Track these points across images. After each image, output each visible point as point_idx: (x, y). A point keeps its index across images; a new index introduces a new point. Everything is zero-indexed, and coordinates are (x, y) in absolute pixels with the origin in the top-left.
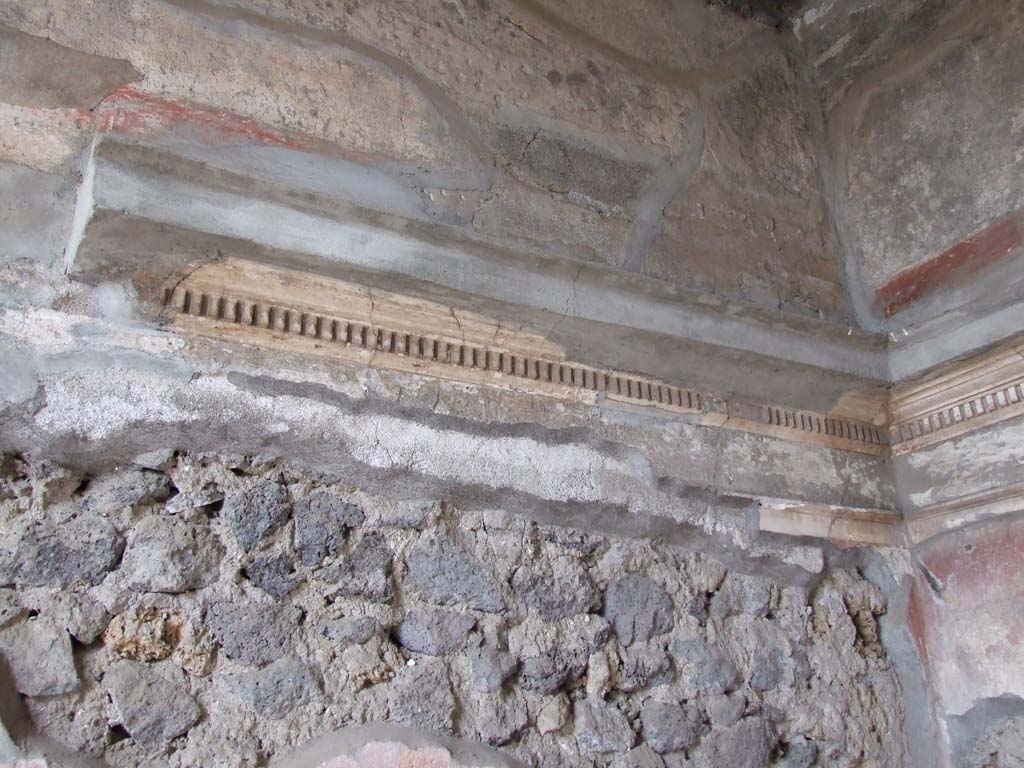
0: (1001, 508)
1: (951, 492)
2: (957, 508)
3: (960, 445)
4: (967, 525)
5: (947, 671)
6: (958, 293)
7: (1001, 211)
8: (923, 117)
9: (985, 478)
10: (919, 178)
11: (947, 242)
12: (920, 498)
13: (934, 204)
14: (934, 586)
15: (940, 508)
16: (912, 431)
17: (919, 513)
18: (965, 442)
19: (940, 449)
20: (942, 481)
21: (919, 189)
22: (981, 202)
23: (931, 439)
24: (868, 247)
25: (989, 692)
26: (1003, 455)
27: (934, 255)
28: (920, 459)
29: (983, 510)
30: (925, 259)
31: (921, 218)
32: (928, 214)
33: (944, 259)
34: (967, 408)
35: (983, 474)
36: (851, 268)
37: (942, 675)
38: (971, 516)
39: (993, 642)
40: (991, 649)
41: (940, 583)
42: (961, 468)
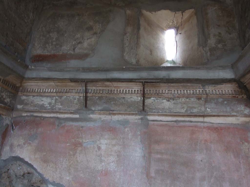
0: (36, 114)
1: (27, 107)
2: (26, 112)
3: (34, 97)
4: (27, 116)
5: (7, 148)
6: (49, 64)
7: (65, 52)
8: (62, 24)
9: (36, 107)
10: (54, 35)
11: (53, 52)
12: (19, 107)
13: (54, 43)
14: (13, 128)
15: (23, 110)
16: (25, 91)
17: (18, 110)
18: (35, 97)
19: (30, 97)
20: (26, 104)
21: (53, 38)
22: (63, 48)
23: (28, 94)
24: (36, 44)
25: (14, 155)
26: (41, 103)
27: (49, 54)
28: (24, 98)
29: (32, 114)
30: (47, 54)
31: (50, 44)
32: (52, 44)
33: (50, 56)
34: (39, 90)
35: (35, 106)
36: (30, 47)
37: (5, 149)
38: (29, 114)
39: (20, 144)
40: (19, 145)
41: (14, 127)
42: (32, 103)
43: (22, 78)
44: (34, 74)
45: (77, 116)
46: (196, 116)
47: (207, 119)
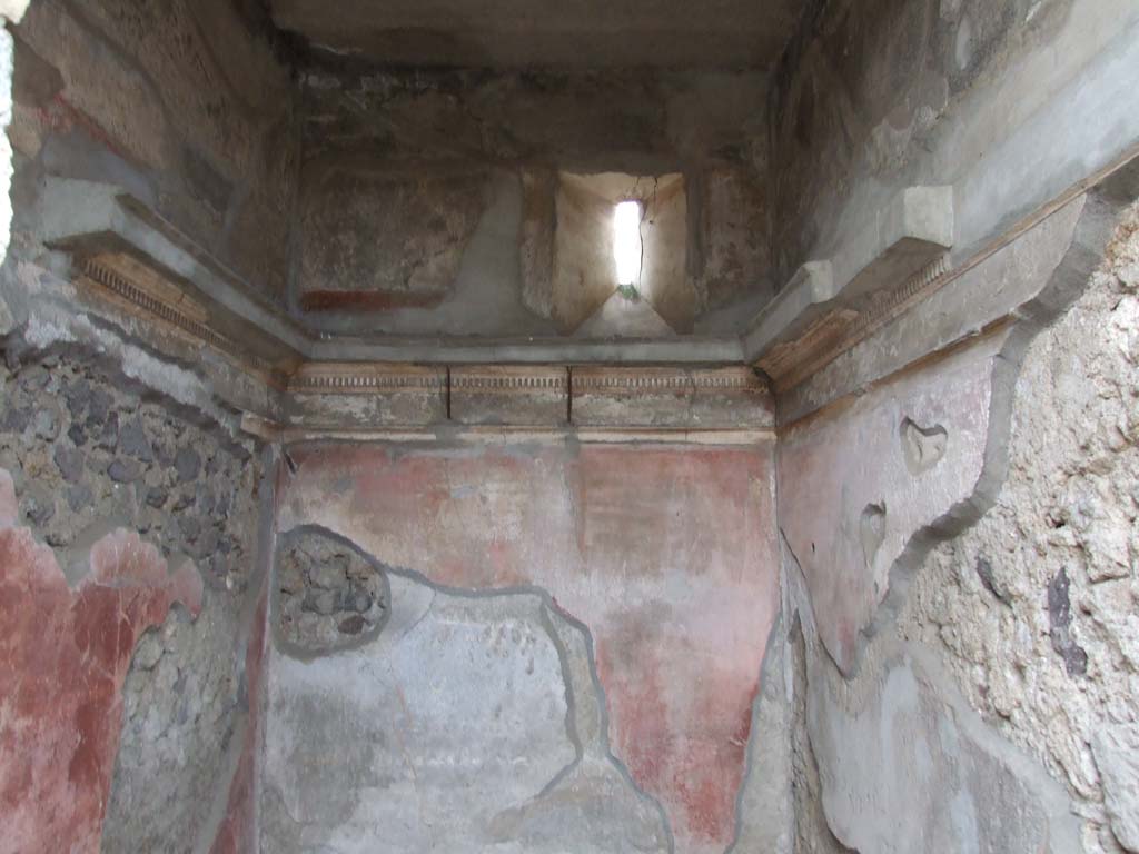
0: (336, 435)
1: (313, 420)
2: (314, 430)
3: (326, 397)
4: (316, 440)
5: (286, 510)
6: (350, 319)
7: (386, 287)
8: (364, 207)
9: (334, 418)
10: (349, 239)
11: (353, 287)
12: (296, 420)
13: (353, 261)
14: (292, 467)
15: (307, 427)
16: (302, 382)
17: (294, 427)
18: (329, 397)
19: (315, 397)
20: (310, 413)
21: (347, 247)
22: (377, 276)
23: (312, 390)
24: (306, 263)
25: (305, 522)
26: (346, 410)
27: (345, 290)
28: (301, 398)
29: (328, 434)
30: (339, 289)
31: (343, 265)
32: (349, 265)
33: (349, 294)
34: (337, 380)
35: (334, 416)
36: (292, 272)
37: (281, 512)
38: (320, 436)
39: (316, 499)
40: (313, 502)
41: (296, 466)
42: (323, 409)
43: (302, 359)
44: (333, 352)
45: (432, 437)
46: (670, 431)
47: (692, 437)
